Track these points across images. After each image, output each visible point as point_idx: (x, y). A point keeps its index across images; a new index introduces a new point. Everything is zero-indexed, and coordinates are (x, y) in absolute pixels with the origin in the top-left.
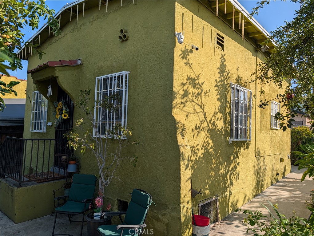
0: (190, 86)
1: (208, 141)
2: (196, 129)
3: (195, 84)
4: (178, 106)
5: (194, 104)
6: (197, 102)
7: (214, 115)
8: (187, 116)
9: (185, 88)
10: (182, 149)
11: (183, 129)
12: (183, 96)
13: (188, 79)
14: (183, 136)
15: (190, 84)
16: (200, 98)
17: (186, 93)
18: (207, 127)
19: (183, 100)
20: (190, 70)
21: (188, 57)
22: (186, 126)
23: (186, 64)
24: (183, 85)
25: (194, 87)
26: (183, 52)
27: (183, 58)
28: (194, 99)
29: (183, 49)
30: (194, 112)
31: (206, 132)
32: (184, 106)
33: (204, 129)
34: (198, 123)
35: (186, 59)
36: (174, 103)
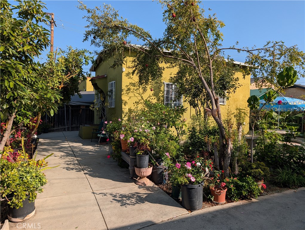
3: (135, 85)
6: (136, 92)
7: (149, 97)
8: (130, 98)
9: (128, 87)
10: (123, 110)
11: (126, 103)
12: (127, 90)
13: (130, 83)
14: (125, 105)
15: (131, 85)
16: (138, 90)
17: (129, 89)
18: (143, 102)
19: (127, 92)
20: (131, 80)
21: (130, 75)
22: (127, 102)
23: (129, 78)
24: (128, 86)
25: (134, 86)
26: (127, 74)
27: (127, 76)
28: (134, 91)
29: (127, 73)
30: (134, 96)
31: (143, 104)
32: (128, 94)
33: (141, 103)
34: (137, 101)
35: (129, 76)
36: (122, 93)
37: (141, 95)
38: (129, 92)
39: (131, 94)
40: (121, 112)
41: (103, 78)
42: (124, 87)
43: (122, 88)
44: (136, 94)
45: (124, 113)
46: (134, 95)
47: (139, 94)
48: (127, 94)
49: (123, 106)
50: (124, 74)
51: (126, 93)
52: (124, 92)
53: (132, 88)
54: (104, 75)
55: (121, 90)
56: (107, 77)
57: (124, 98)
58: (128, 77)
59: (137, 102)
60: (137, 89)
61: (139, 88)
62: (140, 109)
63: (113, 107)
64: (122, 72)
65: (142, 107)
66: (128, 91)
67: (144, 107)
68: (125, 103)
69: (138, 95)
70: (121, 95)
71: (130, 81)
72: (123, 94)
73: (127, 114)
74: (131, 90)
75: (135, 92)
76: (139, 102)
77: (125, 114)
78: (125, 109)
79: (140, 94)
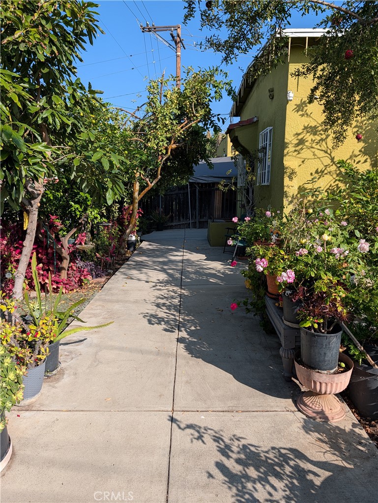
0: (309, 134)
1: (337, 185)
2: (317, 172)
3: (317, 131)
4: (290, 154)
5: (314, 150)
6: (319, 148)
7: (350, 158)
8: (303, 162)
9: (300, 137)
10: (286, 189)
11: (293, 173)
12: (297, 145)
13: (305, 128)
14: (291, 178)
15: (308, 132)
16: (324, 143)
17: (301, 142)
18: (336, 170)
19: (297, 148)
20: (308, 119)
21: (306, 108)
22: (296, 170)
23: (302, 115)
24: (298, 134)
25: (315, 134)
26: (298, 106)
27: (298, 111)
28: (314, 145)
29: (299, 103)
30: (313, 157)
31: (335, 176)
32: (299, 153)
33: (330, 172)
34: (321, 167)
35: (302, 111)
36: (285, 152)
37: (330, 155)
38: (302, 149)
39: (306, 153)
40: (282, 194)
41: (250, 124)
42: (289, 136)
43: (286, 141)
44: (317, 152)
45: (287, 197)
46: (314, 155)
47: (326, 152)
48: (296, 153)
49: (286, 181)
50: (290, 107)
51: (295, 151)
52: (290, 148)
53: (309, 137)
54: (253, 118)
55: (284, 145)
56: (257, 121)
57: (290, 162)
58: (300, 113)
59: (319, 170)
60: (322, 140)
61: (327, 138)
62: (328, 187)
63: (266, 184)
64: (287, 101)
65: (332, 182)
66: (300, 147)
67: (337, 182)
68: (291, 174)
69: (322, 154)
70: (282, 156)
71: (306, 121)
72: (288, 153)
73: (295, 199)
74: (307, 144)
75: (316, 147)
76: (326, 172)
77: (290, 199)
78: (291, 186)
79: (329, 152)
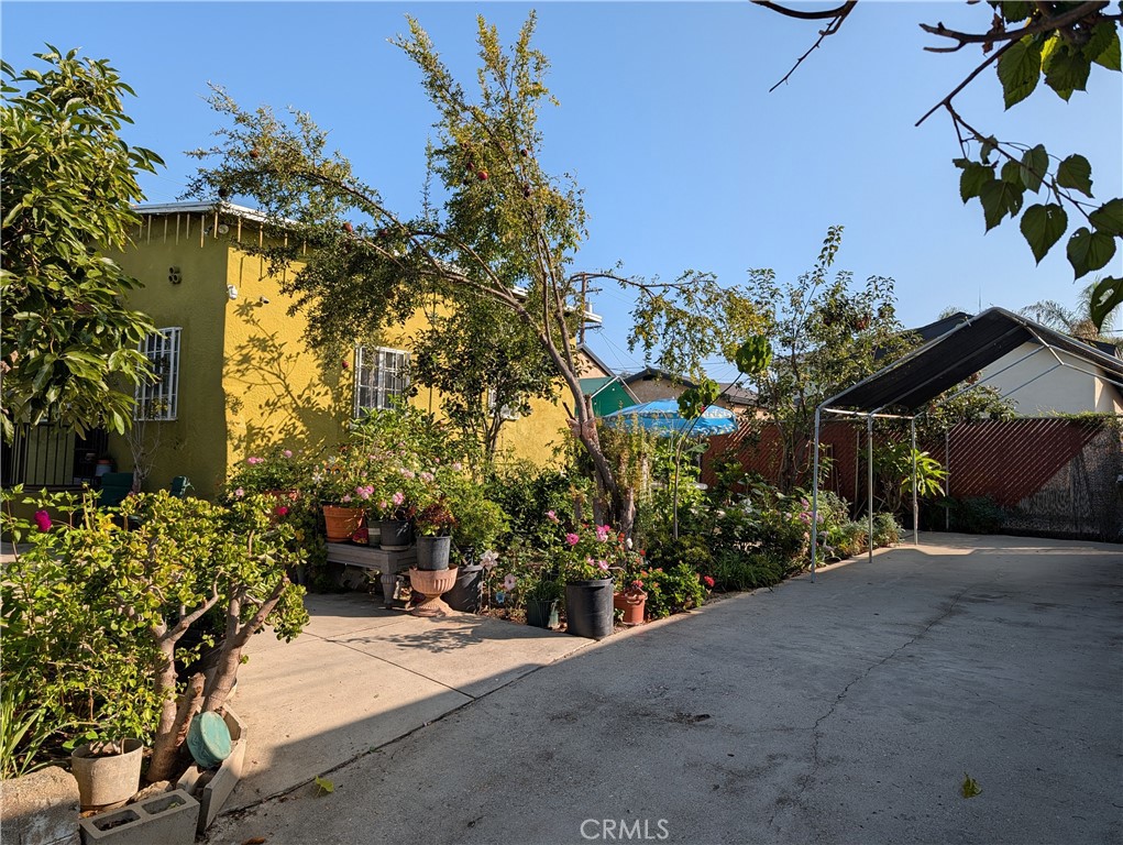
0: (256, 349)
1: (294, 424)
2: (267, 404)
3: (267, 346)
4: (231, 375)
5: (262, 372)
6: (270, 370)
7: (309, 387)
8: (249, 388)
9: (244, 352)
10: (229, 426)
11: (237, 403)
12: (241, 362)
13: (251, 340)
14: (235, 412)
15: (254, 346)
16: (276, 364)
17: (246, 359)
18: (291, 404)
19: (240, 368)
20: (255, 328)
21: (251, 312)
22: (242, 400)
23: (247, 322)
24: (242, 348)
25: (264, 350)
26: (241, 307)
27: (241, 315)
28: (263, 365)
29: (242, 303)
30: (262, 382)
31: (290, 411)
32: (243, 375)
33: (284, 406)
34: (273, 398)
35: (247, 315)
36: (224, 370)
37: (284, 381)
38: (247, 369)
39: (252, 376)
40: (225, 434)
42: (229, 350)
43: (225, 355)
44: (267, 376)
45: (231, 439)
46: (264, 379)
47: (279, 377)
48: (239, 374)
49: (229, 412)
50: (231, 307)
52: (231, 367)
53: (256, 354)
55: (221, 361)
57: (231, 386)
58: (244, 317)
59: (271, 402)
60: (273, 359)
61: (279, 357)
62: (282, 426)
64: (227, 298)
65: (287, 420)
66: (245, 366)
67: (293, 420)
68: (235, 404)
69: (273, 379)
70: (221, 377)
71: (251, 330)
72: (227, 373)
73: (243, 441)
74: (253, 362)
75: (266, 368)
76: (279, 404)
77: (236, 442)
78: (237, 423)
79: (282, 376)
